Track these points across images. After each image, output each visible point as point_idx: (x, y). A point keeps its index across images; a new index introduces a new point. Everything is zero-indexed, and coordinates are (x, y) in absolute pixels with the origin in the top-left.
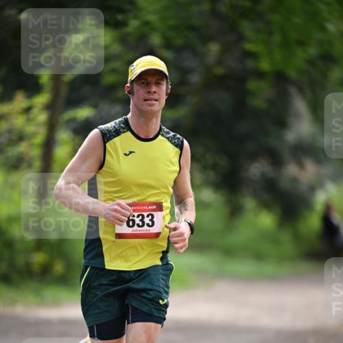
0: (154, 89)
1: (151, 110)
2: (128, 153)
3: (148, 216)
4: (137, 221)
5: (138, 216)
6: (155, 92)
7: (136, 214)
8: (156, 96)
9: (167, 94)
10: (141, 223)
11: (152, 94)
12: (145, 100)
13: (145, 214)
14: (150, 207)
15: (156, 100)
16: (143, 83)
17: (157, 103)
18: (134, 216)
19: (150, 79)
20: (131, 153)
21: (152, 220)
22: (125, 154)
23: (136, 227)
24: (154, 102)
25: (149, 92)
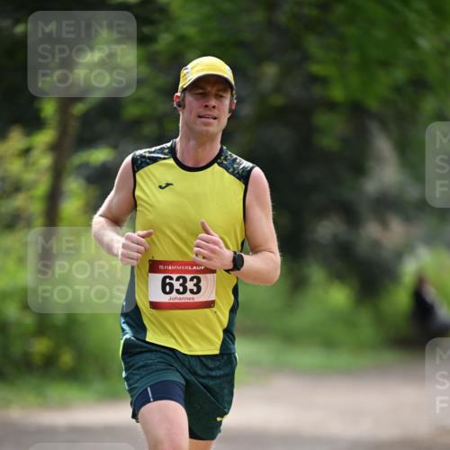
0: (213, 102)
1: (207, 132)
2: (164, 185)
3: (192, 279)
4: (177, 285)
5: (178, 279)
6: (214, 107)
7: (175, 276)
8: (215, 113)
9: (230, 111)
10: (181, 289)
11: (210, 110)
12: (200, 117)
14: (194, 268)
15: (215, 118)
17: (216, 121)
18: (171, 278)
19: (209, 89)
20: (168, 185)
21: (197, 285)
22: (161, 187)
23: (174, 294)
24: (212, 120)
25: (206, 106)
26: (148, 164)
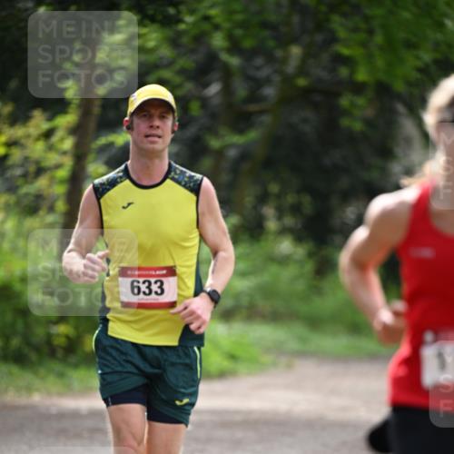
0: (157, 123)
1: (153, 149)
2: (126, 205)
3: (156, 282)
4: (144, 288)
5: (144, 282)
6: (158, 127)
7: (141, 280)
8: (159, 132)
9: (173, 132)
10: (147, 291)
11: (155, 130)
12: (147, 136)
13: (153, 280)
14: (158, 273)
15: (160, 137)
16: (145, 116)
17: (160, 140)
18: (138, 282)
19: (153, 111)
20: (129, 204)
21: (161, 287)
22: (124, 208)
23: (141, 295)
24: (156, 139)
25: (151, 127)
26: (109, 190)
